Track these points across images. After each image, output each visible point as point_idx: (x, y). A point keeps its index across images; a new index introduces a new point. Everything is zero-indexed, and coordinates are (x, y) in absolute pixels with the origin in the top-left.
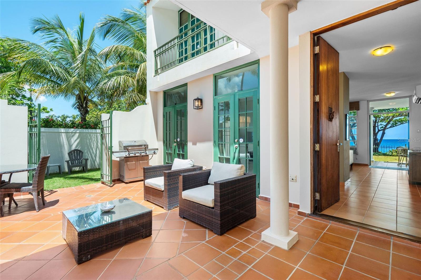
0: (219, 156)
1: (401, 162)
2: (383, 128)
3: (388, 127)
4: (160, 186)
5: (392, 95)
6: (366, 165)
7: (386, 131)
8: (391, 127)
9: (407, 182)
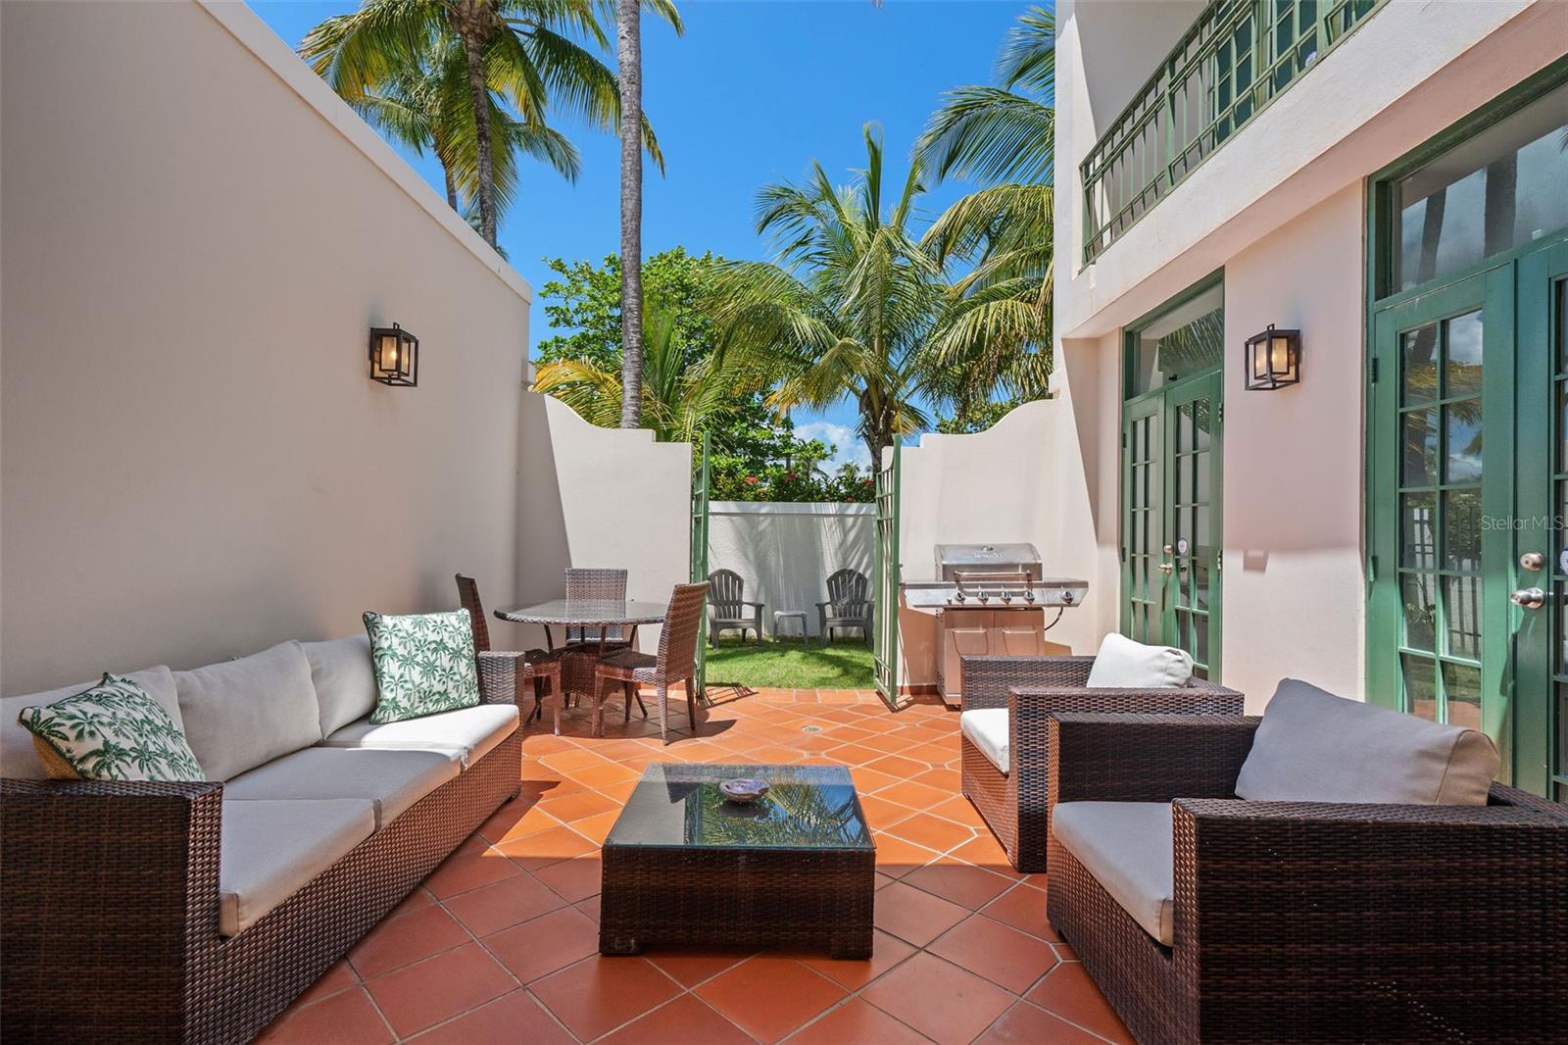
0: (1404, 647)
4: (994, 749)
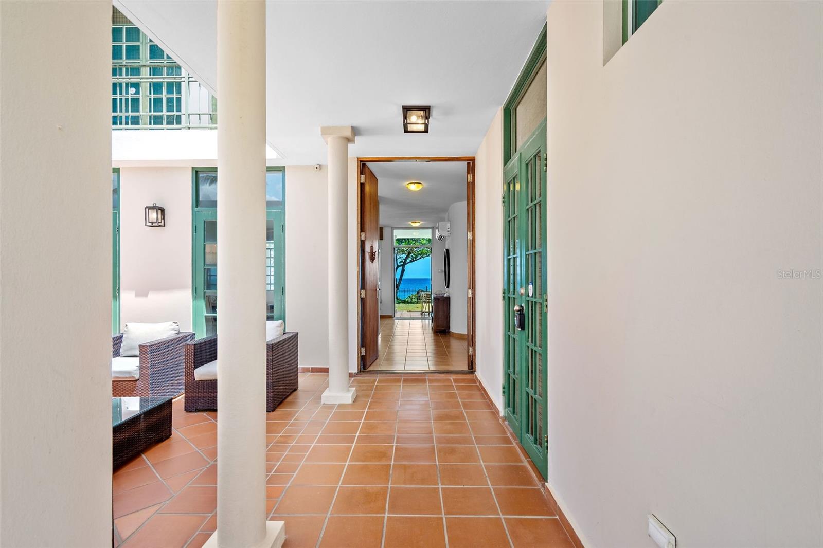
0: (205, 314)
1: (424, 310)
2: (402, 263)
3: (408, 261)
5: (417, 225)
6: (390, 317)
7: (407, 267)
8: (411, 261)
9: (430, 331)
